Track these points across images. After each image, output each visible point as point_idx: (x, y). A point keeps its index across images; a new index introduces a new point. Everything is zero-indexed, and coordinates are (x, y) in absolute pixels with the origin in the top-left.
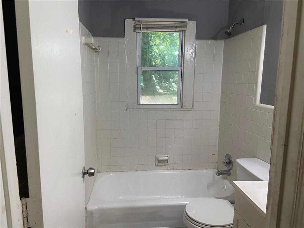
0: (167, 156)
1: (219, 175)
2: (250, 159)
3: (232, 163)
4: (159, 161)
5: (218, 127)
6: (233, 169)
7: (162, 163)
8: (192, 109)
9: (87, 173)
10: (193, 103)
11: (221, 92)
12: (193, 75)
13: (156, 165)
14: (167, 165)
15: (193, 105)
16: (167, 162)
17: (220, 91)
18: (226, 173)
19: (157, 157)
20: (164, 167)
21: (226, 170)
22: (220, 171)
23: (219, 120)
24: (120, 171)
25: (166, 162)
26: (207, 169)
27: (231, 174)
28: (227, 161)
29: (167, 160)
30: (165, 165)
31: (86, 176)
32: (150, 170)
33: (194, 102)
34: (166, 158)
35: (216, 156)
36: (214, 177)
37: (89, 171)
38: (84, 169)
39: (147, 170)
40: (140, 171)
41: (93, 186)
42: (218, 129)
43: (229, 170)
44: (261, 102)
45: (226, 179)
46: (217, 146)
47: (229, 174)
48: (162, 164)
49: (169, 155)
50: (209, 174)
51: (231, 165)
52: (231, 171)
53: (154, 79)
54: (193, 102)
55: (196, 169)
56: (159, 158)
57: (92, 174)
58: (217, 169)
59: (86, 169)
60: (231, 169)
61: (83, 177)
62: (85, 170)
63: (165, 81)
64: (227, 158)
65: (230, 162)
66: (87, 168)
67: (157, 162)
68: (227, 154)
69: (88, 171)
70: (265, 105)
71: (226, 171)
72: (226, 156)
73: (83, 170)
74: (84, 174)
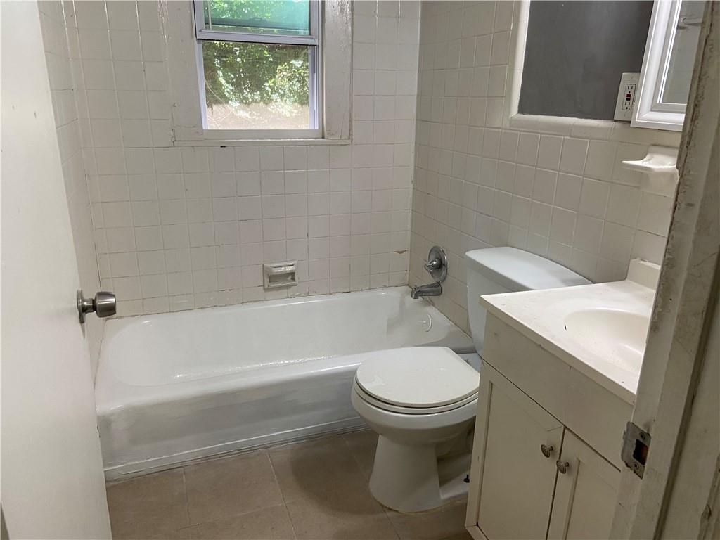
0: (291, 264)
1: (416, 297)
2: (490, 249)
3: (446, 266)
4: (273, 278)
5: (411, 186)
6: (449, 279)
7: (279, 282)
8: (348, 142)
9: (94, 308)
10: (351, 125)
11: (418, 95)
12: (350, 47)
13: (264, 289)
14: (293, 285)
15: (351, 130)
16: (293, 279)
17: (416, 93)
18: (432, 292)
19: (267, 268)
20: (286, 290)
21: (431, 283)
22: (418, 288)
23: (412, 167)
24: (170, 312)
25: (290, 278)
26: (385, 286)
27: (443, 292)
28: (435, 263)
29: (292, 274)
30: (288, 287)
31: (91, 317)
32: (251, 302)
33: (353, 122)
34: (290, 269)
35: (407, 254)
36: (402, 304)
37: (100, 302)
38: (80, 295)
39: (243, 303)
40: (226, 306)
41: (99, 354)
42: (411, 190)
43: (439, 283)
44: (522, 110)
45: (432, 303)
46: (409, 232)
47: (439, 293)
48: (280, 284)
49: (296, 262)
50: (393, 298)
51: (444, 272)
52: (444, 285)
53: (223, 82)
54: (351, 121)
55: (362, 290)
56: (271, 269)
57: (109, 311)
58: (408, 285)
59: (86, 297)
60: (443, 281)
61: (82, 321)
62: (83, 301)
63: (253, 90)
64: (433, 257)
65: (440, 266)
66: (90, 295)
67: (267, 280)
68: (434, 247)
69: (94, 301)
70: (532, 116)
71: (431, 286)
72: (431, 250)
73: (78, 299)
74: (84, 310)
